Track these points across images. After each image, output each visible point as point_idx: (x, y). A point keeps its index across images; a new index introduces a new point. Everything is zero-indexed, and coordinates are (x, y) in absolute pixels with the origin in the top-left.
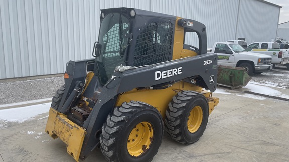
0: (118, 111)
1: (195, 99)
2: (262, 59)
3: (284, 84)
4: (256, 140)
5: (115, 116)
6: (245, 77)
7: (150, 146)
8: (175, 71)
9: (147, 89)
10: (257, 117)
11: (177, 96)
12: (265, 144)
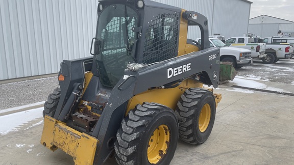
0: (135, 115)
1: (206, 96)
2: (244, 53)
3: (266, 76)
4: (261, 134)
5: (131, 120)
6: (232, 71)
7: (167, 151)
8: (185, 67)
9: (160, 88)
10: (254, 111)
11: (185, 94)
12: (271, 137)
